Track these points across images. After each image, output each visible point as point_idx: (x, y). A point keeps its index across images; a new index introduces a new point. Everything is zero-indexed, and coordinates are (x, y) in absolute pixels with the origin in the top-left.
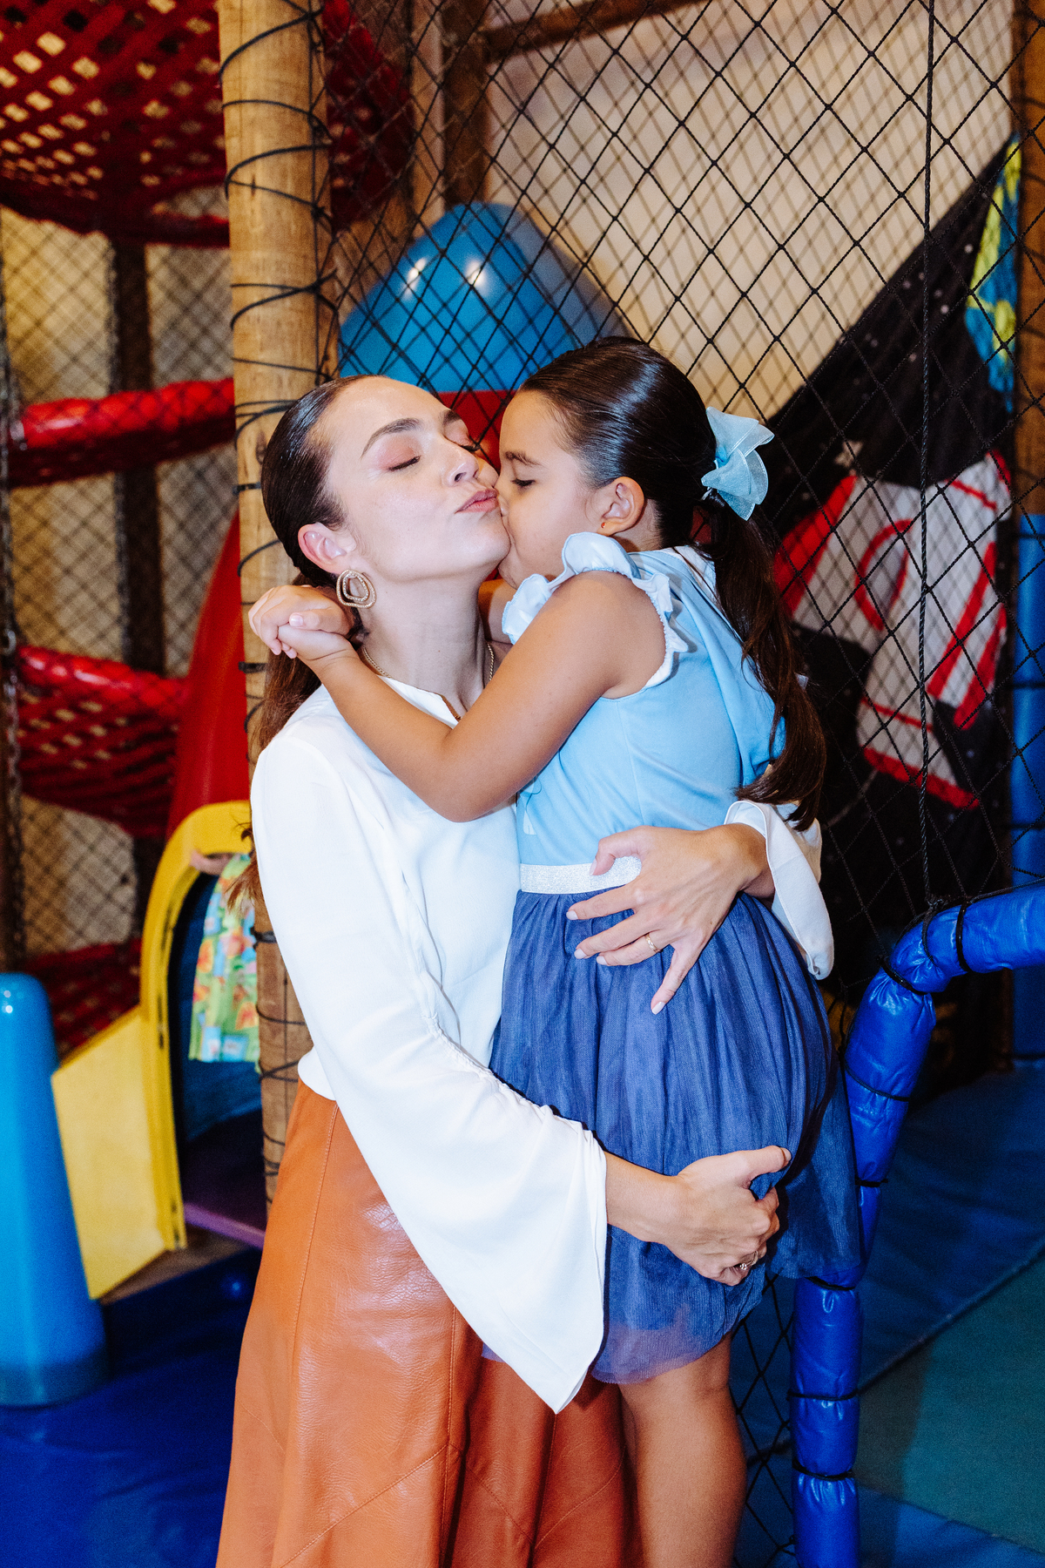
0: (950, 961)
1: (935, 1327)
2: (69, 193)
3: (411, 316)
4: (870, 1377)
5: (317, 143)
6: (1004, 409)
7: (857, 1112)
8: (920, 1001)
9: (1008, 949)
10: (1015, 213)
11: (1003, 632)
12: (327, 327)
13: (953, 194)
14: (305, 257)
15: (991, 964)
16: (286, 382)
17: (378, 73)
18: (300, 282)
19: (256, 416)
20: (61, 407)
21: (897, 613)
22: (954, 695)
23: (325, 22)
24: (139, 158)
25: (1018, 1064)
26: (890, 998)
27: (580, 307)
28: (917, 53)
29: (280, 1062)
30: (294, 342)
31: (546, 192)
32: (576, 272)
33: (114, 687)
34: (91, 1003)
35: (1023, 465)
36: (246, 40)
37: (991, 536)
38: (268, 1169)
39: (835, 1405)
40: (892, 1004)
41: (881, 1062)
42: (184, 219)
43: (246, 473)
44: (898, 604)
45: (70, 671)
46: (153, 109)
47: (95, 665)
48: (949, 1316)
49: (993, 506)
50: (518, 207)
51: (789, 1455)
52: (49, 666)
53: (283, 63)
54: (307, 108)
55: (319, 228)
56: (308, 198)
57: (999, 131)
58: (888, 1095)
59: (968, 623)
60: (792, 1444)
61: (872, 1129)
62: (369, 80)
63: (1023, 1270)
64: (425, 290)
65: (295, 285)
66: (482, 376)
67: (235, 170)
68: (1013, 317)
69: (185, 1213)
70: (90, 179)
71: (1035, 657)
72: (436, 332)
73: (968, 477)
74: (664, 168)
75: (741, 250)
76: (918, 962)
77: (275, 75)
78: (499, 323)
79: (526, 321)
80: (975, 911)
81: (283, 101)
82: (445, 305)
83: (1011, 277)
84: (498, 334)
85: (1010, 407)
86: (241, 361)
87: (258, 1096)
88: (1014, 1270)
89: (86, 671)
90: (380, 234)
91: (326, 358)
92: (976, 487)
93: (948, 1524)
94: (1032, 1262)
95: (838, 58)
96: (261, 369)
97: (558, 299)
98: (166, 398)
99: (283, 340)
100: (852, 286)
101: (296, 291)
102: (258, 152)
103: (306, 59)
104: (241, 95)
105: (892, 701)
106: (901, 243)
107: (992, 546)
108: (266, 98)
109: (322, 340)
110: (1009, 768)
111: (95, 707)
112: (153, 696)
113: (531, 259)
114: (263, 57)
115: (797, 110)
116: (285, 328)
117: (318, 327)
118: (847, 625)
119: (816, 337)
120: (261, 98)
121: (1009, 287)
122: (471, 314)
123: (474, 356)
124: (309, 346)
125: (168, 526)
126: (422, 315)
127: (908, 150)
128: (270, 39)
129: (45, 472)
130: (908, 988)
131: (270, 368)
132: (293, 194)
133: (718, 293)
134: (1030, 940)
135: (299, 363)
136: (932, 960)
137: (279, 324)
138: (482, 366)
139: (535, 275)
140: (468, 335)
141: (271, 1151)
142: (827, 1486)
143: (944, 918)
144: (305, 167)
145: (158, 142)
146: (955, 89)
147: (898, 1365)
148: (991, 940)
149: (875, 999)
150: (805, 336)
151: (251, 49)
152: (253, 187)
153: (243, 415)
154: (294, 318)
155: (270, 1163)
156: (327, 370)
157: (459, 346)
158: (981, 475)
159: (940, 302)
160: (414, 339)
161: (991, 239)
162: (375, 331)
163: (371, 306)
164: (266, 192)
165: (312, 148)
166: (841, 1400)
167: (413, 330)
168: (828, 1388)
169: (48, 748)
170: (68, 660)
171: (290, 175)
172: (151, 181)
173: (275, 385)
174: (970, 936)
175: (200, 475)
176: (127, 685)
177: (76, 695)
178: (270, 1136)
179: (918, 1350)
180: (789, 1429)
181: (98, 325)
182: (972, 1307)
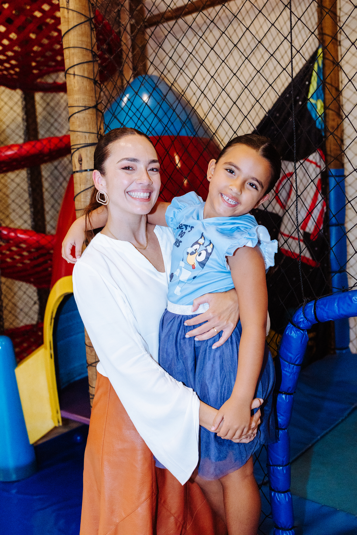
0: (312, 319)
1: (315, 440)
2: (9, 76)
3: (127, 114)
4: (294, 458)
5: (94, 60)
6: (321, 135)
7: (284, 370)
8: (303, 333)
9: (331, 314)
10: (322, 71)
11: (325, 208)
12: (100, 119)
13: (301, 66)
14: (92, 97)
15: (326, 319)
16: (87, 137)
17: (113, 36)
18: (91, 105)
19: (78, 149)
20: (10, 147)
21: (290, 203)
22: (310, 230)
23: (95, 21)
24: (31, 64)
25: (338, 352)
26: (293, 332)
27: (182, 108)
28: (287, 21)
29: (94, 361)
30: (89, 124)
31: (169, 71)
32: (180, 97)
33: (31, 239)
34: (25, 345)
35: (329, 153)
36: (70, 28)
37: (319, 177)
38: (91, 397)
39: (283, 468)
40: (294, 334)
41: (291, 354)
42: (47, 83)
43: (76, 168)
44: (290, 200)
45: (16, 234)
46: (35, 48)
47: (24, 232)
48: (319, 437)
49: (320, 167)
50: (161, 77)
51: (268, 485)
52: (9, 233)
53: (82, 35)
54: (91, 49)
55: (96, 86)
56: (92, 77)
57: (315, 45)
58: (294, 364)
59: (313, 206)
60: (269, 482)
61: (290, 376)
62: (110, 38)
63: (342, 421)
64: (131, 106)
65: (89, 106)
66: (151, 133)
67: (68, 69)
68: (323, 104)
69: (61, 414)
70: (16, 72)
71: (335, 217)
72: (135, 119)
73: (311, 158)
74: (207, 63)
75: (233, 87)
76: (302, 320)
77: (80, 38)
78: (156, 115)
79: (164, 114)
80: (320, 302)
81: (82, 47)
82: (138, 110)
83: (321, 92)
84: (156, 119)
85: (323, 134)
86: (72, 131)
87: (87, 372)
88: (340, 420)
89: (21, 234)
90: (116, 88)
91: (100, 129)
92: (314, 161)
93: (323, 506)
94: (346, 418)
95: (261, 24)
96: (79, 133)
97: (174, 106)
98: (44, 143)
99: (86, 124)
100: (270, 97)
101: (90, 108)
102: (76, 63)
103: (90, 33)
104: (69, 45)
105: (290, 233)
106: (285, 82)
107: (320, 180)
108: (77, 46)
109: (99, 124)
110: (329, 253)
111: (23, 246)
112: (43, 242)
113: (165, 94)
114: (76, 33)
115: (249, 41)
116: (86, 120)
117: (97, 119)
118: (274, 208)
119: (259, 114)
120: (76, 46)
121: (321, 95)
122: (147, 112)
123: (148, 126)
124: (95, 125)
125: (46, 185)
126: (131, 114)
127: (286, 52)
128: (78, 27)
129: (5, 169)
130: (299, 328)
131: (82, 133)
132: (87, 77)
133: (226, 102)
134: (339, 311)
135: (92, 131)
136: (306, 319)
137: (84, 119)
138: (151, 129)
139: (167, 99)
140: (146, 119)
141: (92, 391)
142: (281, 495)
143: (310, 305)
144: (91, 68)
145: (38, 59)
146: (300, 32)
147: (303, 454)
148: (326, 311)
149: (288, 333)
150: (255, 114)
151: (72, 31)
152: (74, 75)
153: (74, 149)
154: (89, 116)
155: (91, 395)
156: (101, 133)
157: (143, 123)
158: (315, 157)
159: (298, 101)
160: (128, 121)
161: (314, 79)
162: (115, 120)
163: (114, 112)
164: (78, 76)
165: (93, 61)
166: (285, 466)
167: (128, 118)
168: (280, 463)
169: (8, 260)
170: (15, 230)
171: (86, 70)
172: (35, 72)
173: (84, 138)
174: (319, 310)
175: (56, 168)
176: (35, 238)
177: (18, 242)
178: (91, 386)
179: (310, 448)
180: (267, 476)
181: (20, 119)
182: (327, 433)
